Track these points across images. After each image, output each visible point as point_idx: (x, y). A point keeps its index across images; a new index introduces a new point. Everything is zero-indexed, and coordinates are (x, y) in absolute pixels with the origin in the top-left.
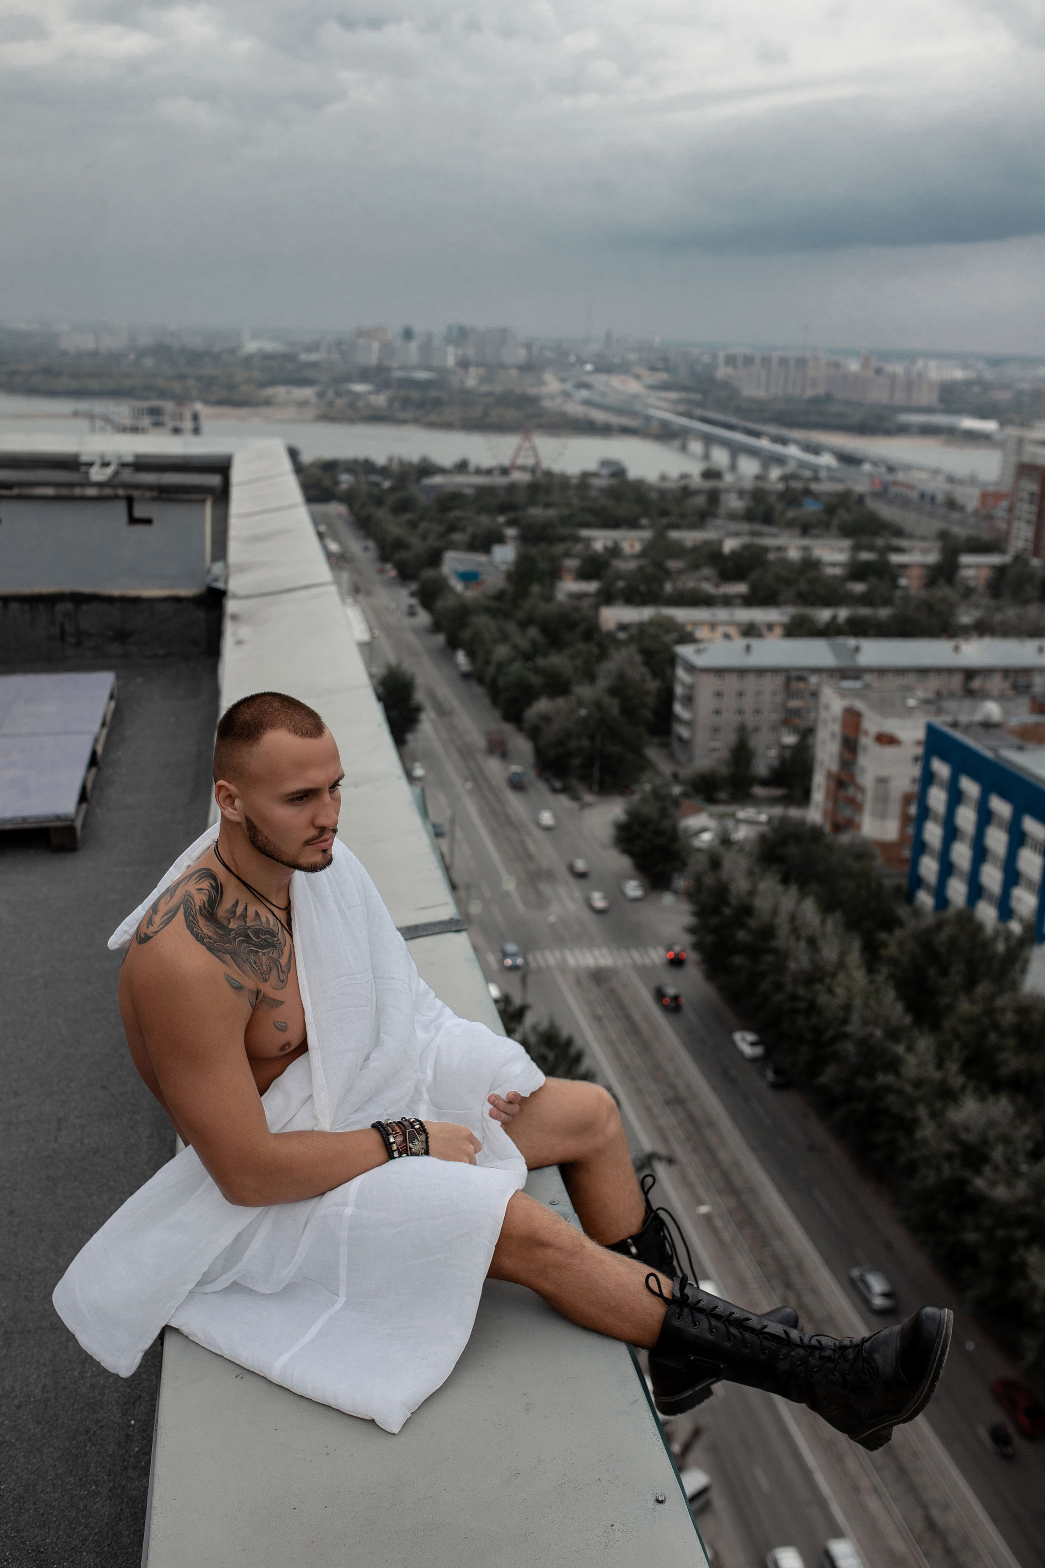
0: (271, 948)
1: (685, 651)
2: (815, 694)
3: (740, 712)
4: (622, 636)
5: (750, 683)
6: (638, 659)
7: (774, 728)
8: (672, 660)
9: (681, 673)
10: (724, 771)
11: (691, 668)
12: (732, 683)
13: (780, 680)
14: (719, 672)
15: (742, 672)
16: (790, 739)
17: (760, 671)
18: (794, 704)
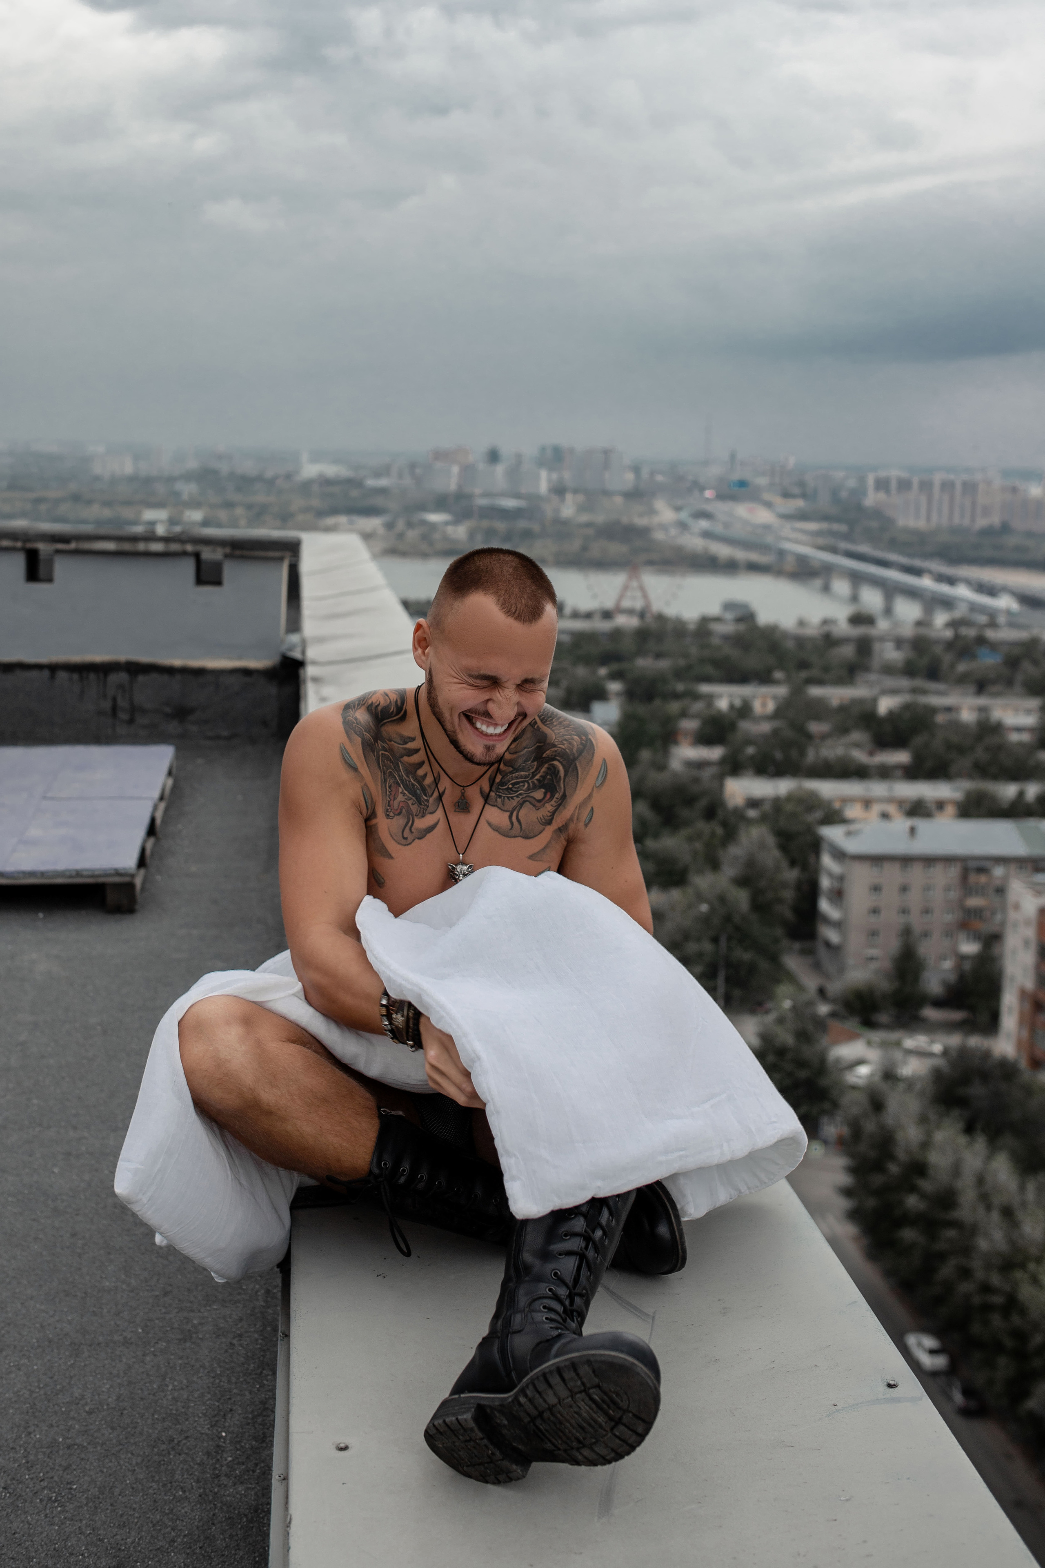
0: (413, 798)
1: (833, 833)
2: (1001, 891)
3: (905, 911)
4: (752, 813)
5: (917, 875)
6: (771, 840)
7: (949, 933)
8: (816, 845)
9: (827, 860)
10: (885, 986)
11: (840, 855)
12: (892, 875)
13: (954, 871)
14: (877, 860)
15: (906, 860)
16: (970, 948)
17: (929, 861)
18: (974, 902)
